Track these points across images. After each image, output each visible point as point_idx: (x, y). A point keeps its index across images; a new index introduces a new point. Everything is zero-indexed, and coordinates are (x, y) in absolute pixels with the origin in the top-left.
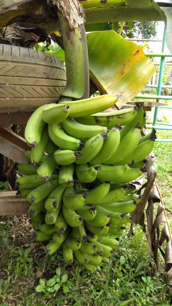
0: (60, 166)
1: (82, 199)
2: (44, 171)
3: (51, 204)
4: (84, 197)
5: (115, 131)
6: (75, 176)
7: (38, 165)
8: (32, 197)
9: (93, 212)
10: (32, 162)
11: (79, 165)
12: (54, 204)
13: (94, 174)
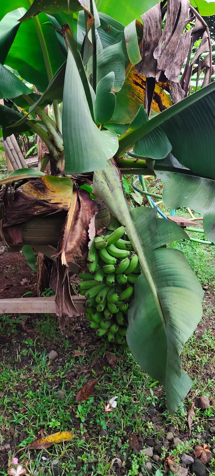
0: (107, 274)
1: (117, 296)
2: (99, 278)
3: (99, 298)
4: (118, 295)
5: (134, 255)
6: (115, 280)
7: (94, 274)
8: (88, 294)
9: (125, 305)
10: (90, 271)
11: (118, 274)
12: (101, 298)
13: (125, 278)
